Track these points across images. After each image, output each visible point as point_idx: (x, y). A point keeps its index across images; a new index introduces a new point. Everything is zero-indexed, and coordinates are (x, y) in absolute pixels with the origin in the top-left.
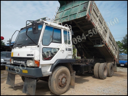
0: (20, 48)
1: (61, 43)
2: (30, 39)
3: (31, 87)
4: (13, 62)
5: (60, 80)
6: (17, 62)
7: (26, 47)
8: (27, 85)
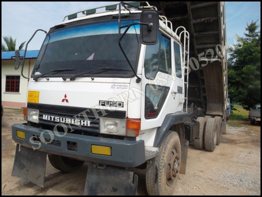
2: (126, 59)
3: (115, 190)
4: (40, 119)
5: (172, 166)
6: (57, 119)
7: (93, 79)
8: (97, 184)
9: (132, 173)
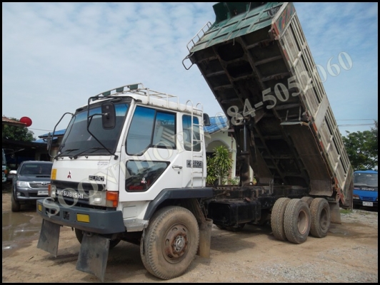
0: (73, 158)
1: (175, 148)
4: (56, 194)
5: (171, 242)
6: (65, 193)
7: (87, 158)
8: (87, 251)
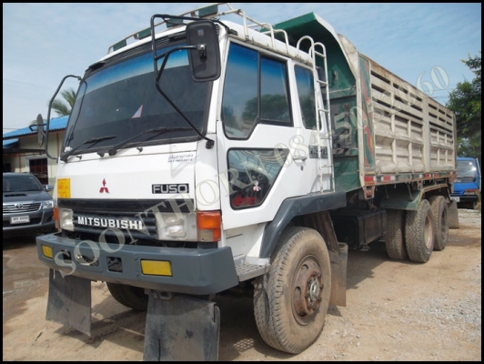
0: (107, 155)
1: (290, 124)
2: (175, 111)
3: (190, 334)
4: (76, 225)
5: (303, 290)
7: (141, 150)
8: (163, 326)
9: (211, 305)
